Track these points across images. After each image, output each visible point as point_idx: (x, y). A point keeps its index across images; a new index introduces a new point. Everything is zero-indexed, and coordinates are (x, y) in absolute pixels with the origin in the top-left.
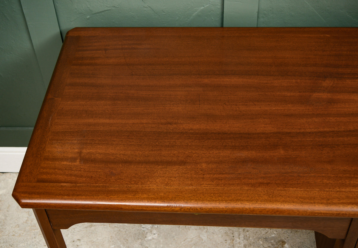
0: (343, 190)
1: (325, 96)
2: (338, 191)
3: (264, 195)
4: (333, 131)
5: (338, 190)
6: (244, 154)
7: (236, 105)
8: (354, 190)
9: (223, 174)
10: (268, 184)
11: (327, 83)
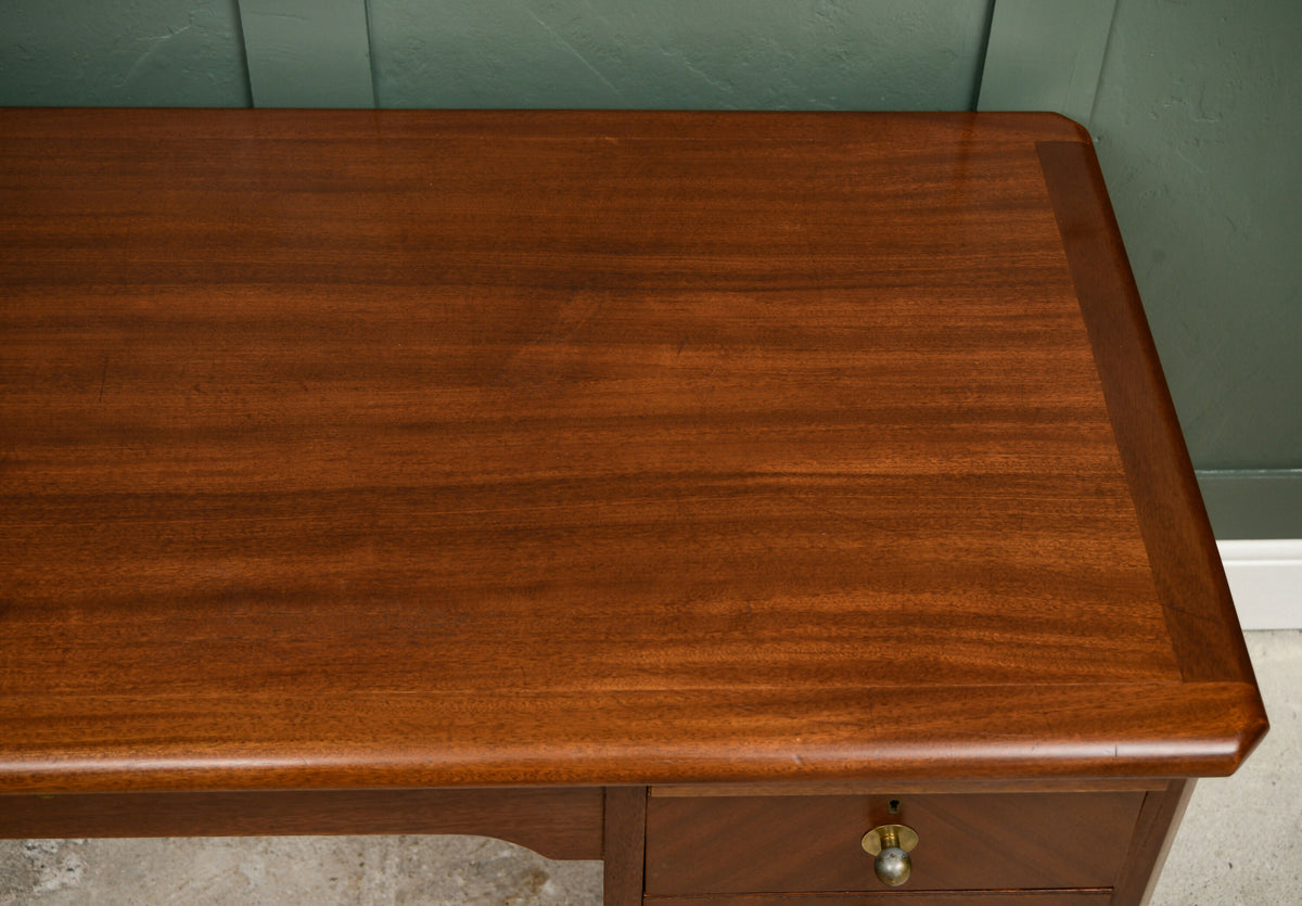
0: (560, 689)
1: (560, 353)
2: (538, 696)
3: (275, 716)
4: (563, 481)
5: (543, 689)
6: (230, 570)
7: (237, 392)
8: (596, 687)
9: (139, 645)
10: (295, 676)
11: (577, 308)
